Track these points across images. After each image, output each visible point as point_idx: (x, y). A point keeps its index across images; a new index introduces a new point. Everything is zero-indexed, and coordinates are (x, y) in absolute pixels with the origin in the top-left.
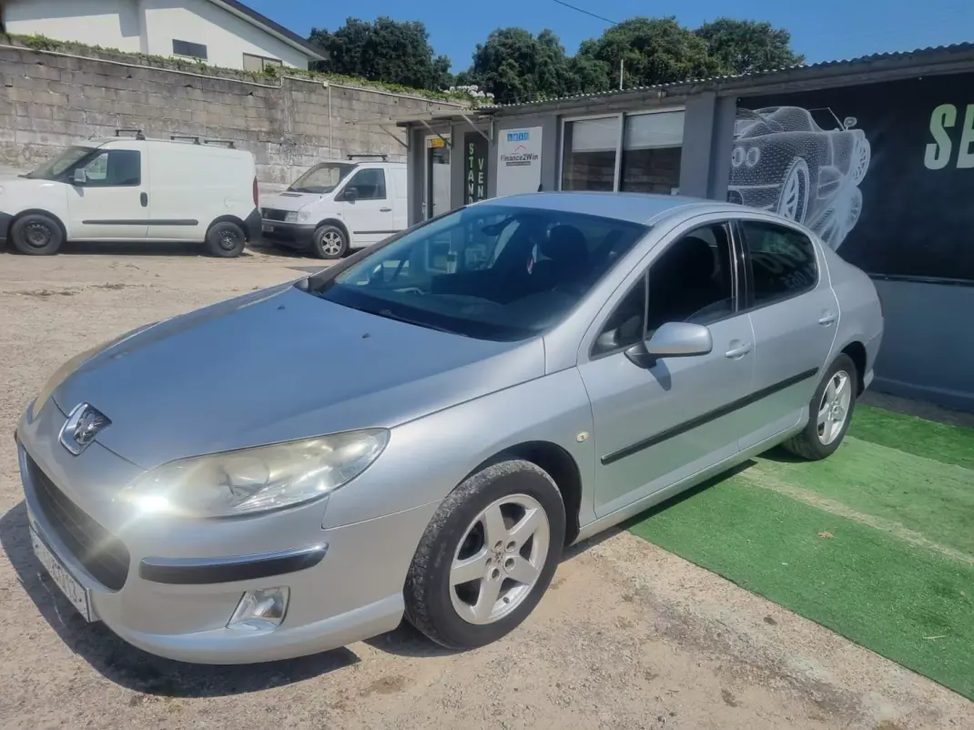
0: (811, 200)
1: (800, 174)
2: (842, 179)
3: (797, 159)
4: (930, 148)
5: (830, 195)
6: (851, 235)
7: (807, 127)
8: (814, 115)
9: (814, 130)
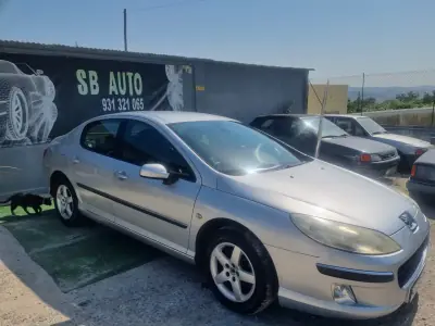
0: (30, 109)
1: (18, 95)
2: (44, 98)
3: (14, 88)
4: (80, 87)
5: (39, 106)
6: (56, 123)
7: (15, 72)
8: (18, 66)
9: (20, 74)
